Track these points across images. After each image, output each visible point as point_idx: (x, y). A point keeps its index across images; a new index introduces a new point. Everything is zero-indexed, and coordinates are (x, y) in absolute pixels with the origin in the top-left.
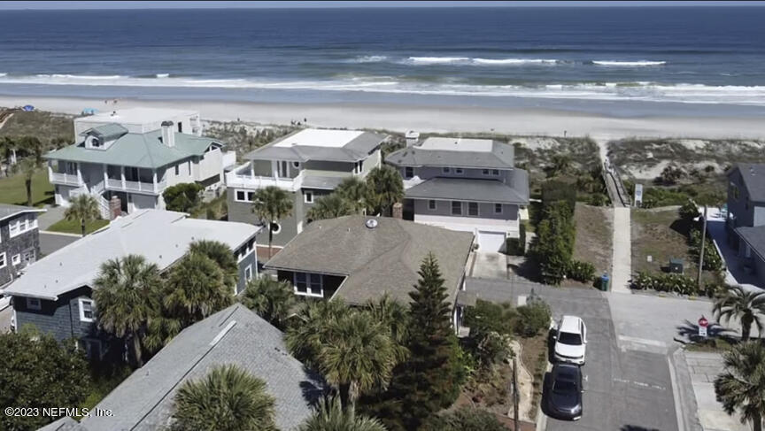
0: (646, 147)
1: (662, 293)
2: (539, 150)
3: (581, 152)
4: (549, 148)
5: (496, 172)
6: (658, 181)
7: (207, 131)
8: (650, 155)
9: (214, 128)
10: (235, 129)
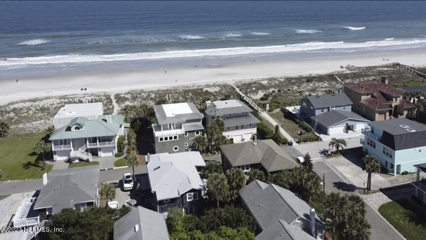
0: (251, 86)
1: (306, 143)
2: (215, 92)
3: (230, 91)
4: (218, 90)
5: (246, 113)
6: (262, 99)
7: (59, 104)
8: (254, 89)
9: (62, 102)
10: (75, 101)
